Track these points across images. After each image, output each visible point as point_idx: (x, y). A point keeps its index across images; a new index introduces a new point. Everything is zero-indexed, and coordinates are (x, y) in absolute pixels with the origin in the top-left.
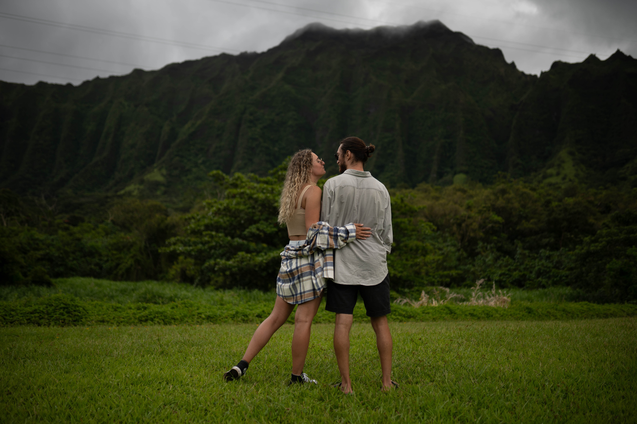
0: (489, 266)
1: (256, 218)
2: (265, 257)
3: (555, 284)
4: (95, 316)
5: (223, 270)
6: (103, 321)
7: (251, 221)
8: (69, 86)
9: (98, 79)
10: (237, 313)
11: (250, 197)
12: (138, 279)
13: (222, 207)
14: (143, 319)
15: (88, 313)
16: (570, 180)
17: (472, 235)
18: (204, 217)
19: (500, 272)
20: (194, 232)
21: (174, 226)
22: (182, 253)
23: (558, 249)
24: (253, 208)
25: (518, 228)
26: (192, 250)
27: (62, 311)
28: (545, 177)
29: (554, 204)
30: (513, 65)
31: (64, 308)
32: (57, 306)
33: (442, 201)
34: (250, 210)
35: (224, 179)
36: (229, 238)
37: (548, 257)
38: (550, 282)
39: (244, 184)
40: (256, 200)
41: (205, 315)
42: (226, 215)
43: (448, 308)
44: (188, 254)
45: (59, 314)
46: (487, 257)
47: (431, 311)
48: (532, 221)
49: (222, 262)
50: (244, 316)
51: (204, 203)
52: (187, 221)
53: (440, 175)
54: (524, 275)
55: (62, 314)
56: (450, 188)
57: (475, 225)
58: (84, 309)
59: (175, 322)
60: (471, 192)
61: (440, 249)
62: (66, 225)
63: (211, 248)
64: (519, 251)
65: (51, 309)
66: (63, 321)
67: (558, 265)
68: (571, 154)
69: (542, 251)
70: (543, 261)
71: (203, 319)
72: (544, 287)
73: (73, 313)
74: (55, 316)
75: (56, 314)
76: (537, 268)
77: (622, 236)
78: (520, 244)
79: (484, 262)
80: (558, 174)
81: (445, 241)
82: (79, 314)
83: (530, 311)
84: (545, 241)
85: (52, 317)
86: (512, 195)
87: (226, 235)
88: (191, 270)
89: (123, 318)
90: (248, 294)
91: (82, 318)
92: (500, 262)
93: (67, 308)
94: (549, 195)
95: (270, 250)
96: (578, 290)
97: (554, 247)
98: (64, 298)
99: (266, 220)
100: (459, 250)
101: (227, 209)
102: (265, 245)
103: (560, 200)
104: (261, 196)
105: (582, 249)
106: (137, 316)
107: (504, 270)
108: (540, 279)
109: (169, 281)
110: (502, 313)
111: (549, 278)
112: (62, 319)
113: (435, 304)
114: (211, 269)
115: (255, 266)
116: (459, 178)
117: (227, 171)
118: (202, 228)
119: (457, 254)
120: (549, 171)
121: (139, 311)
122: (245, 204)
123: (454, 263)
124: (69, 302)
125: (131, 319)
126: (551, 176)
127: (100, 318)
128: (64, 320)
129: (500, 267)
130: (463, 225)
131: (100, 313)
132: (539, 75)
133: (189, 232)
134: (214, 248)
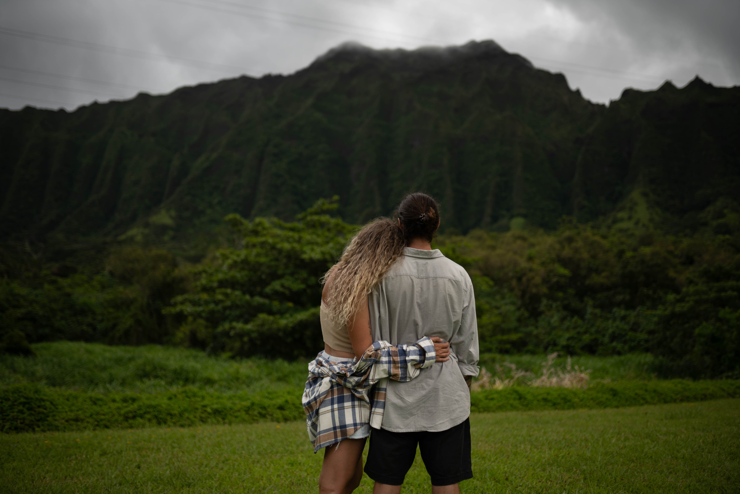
0: (554, 328)
1: (280, 272)
2: (291, 320)
3: (632, 349)
4: (66, 412)
5: (241, 335)
6: (77, 420)
7: (275, 276)
8: (62, 111)
9: (95, 104)
10: (253, 404)
11: (273, 247)
12: (139, 343)
13: (239, 260)
14: (130, 415)
15: (57, 408)
16: (644, 225)
17: (534, 290)
18: (217, 271)
19: (567, 335)
20: (205, 289)
21: (182, 280)
22: (191, 314)
23: (633, 308)
24: (277, 260)
25: (587, 282)
26: (203, 311)
27: (21, 407)
28: (615, 221)
29: (629, 254)
30: (578, 93)
31: (24, 404)
32: (15, 401)
33: (499, 251)
34: (273, 263)
35: (242, 224)
36: (247, 297)
37: (623, 318)
38: (626, 347)
39: (265, 232)
40: (280, 251)
41: (212, 409)
42: (243, 269)
43: (516, 392)
44: (197, 316)
45: (17, 412)
46: (552, 316)
47: (495, 396)
48: (604, 274)
49: (239, 325)
50: (261, 408)
51: (218, 254)
52: (197, 275)
53: (495, 219)
54: (596, 340)
55: (21, 412)
56: (509, 235)
57: (538, 280)
58: (52, 403)
59: (171, 418)
60: (532, 240)
61: (497, 308)
62: (53, 278)
63: (225, 308)
64: (589, 310)
65: (7, 405)
66: (22, 421)
67: (635, 327)
68: (645, 195)
69: (615, 309)
70: (618, 323)
71: (209, 414)
72: (619, 353)
73: (36, 410)
74: (12, 414)
75: (13, 412)
76: (610, 331)
77: (713, 295)
78: (591, 302)
79: (549, 323)
80: (630, 218)
81: (503, 298)
82: (45, 411)
83: (614, 393)
84: (619, 298)
85: (8, 415)
86: (579, 243)
87: (244, 293)
88: (203, 333)
89: (104, 415)
90: (270, 364)
91: (48, 417)
92: (567, 323)
93: (29, 403)
94: (622, 243)
95: (296, 311)
96: (661, 358)
97: (630, 305)
98: (25, 389)
99: (292, 274)
100: (519, 309)
101: (245, 262)
102: (290, 304)
103: (635, 250)
104: (286, 246)
105: (665, 310)
106: (122, 412)
107: (572, 333)
108: (614, 344)
109: (175, 345)
110: (581, 396)
111: (625, 342)
112: (20, 419)
113: (499, 386)
114: (226, 334)
115: (279, 330)
116: (517, 222)
117: (246, 215)
118: (215, 285)
119: (518, 314)
120: (620, 215)
121: (125, 404)
122: (266, 255)
123: (514, 324)
124: (31, 395)
125: (114, 415)
126: (622, 220)
127: (72, 415)
128: (24, 419)
129: (568, 329)
130: (524, 279)
131: (74, 408)
132: (607, 103)
133: (199, 289)
134: (230, 308)
